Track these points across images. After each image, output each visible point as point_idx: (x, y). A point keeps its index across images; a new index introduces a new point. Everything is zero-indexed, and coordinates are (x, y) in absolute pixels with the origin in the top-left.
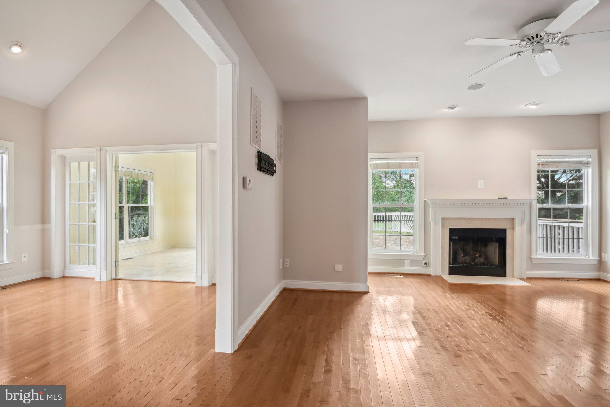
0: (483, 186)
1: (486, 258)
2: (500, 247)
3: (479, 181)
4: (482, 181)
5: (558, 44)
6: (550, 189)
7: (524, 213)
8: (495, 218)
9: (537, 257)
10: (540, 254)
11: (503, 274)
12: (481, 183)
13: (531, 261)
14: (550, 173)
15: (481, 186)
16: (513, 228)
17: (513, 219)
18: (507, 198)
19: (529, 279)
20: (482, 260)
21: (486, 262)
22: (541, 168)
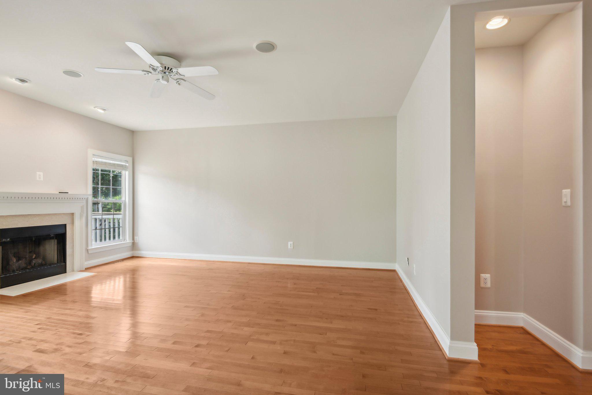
0: (42, 179)
1: (44, 259)
2: (58, 243)
3: (38, 173)
4: (42, 174)
5: (175, 82)
6: (100, 186)
7: (82, 207)
8: (56, 214)
9: (93, 247)
10: (95, 245)
11: (63, 270)
12: (40, 176)
13: (88, 253)
14: (100, 172)
15: (40, 178)
16: (73, 223)
17: (73, 214)
18: (68, 193)
19: (87, 269)
20: (40, 261)
21: (43, 262)
22: (95, 167)
